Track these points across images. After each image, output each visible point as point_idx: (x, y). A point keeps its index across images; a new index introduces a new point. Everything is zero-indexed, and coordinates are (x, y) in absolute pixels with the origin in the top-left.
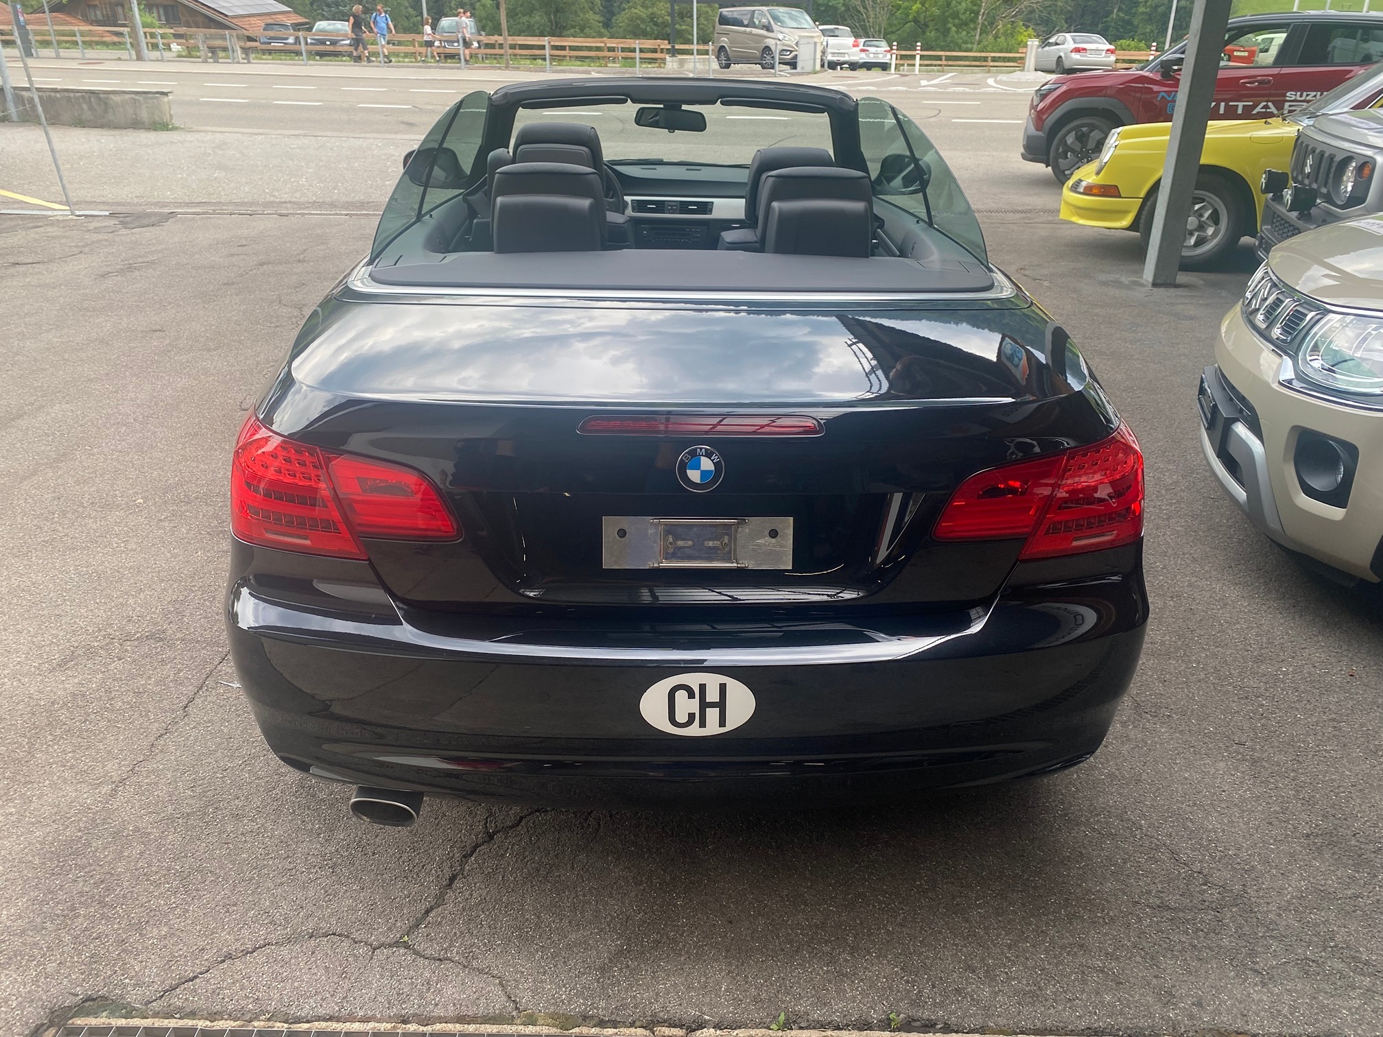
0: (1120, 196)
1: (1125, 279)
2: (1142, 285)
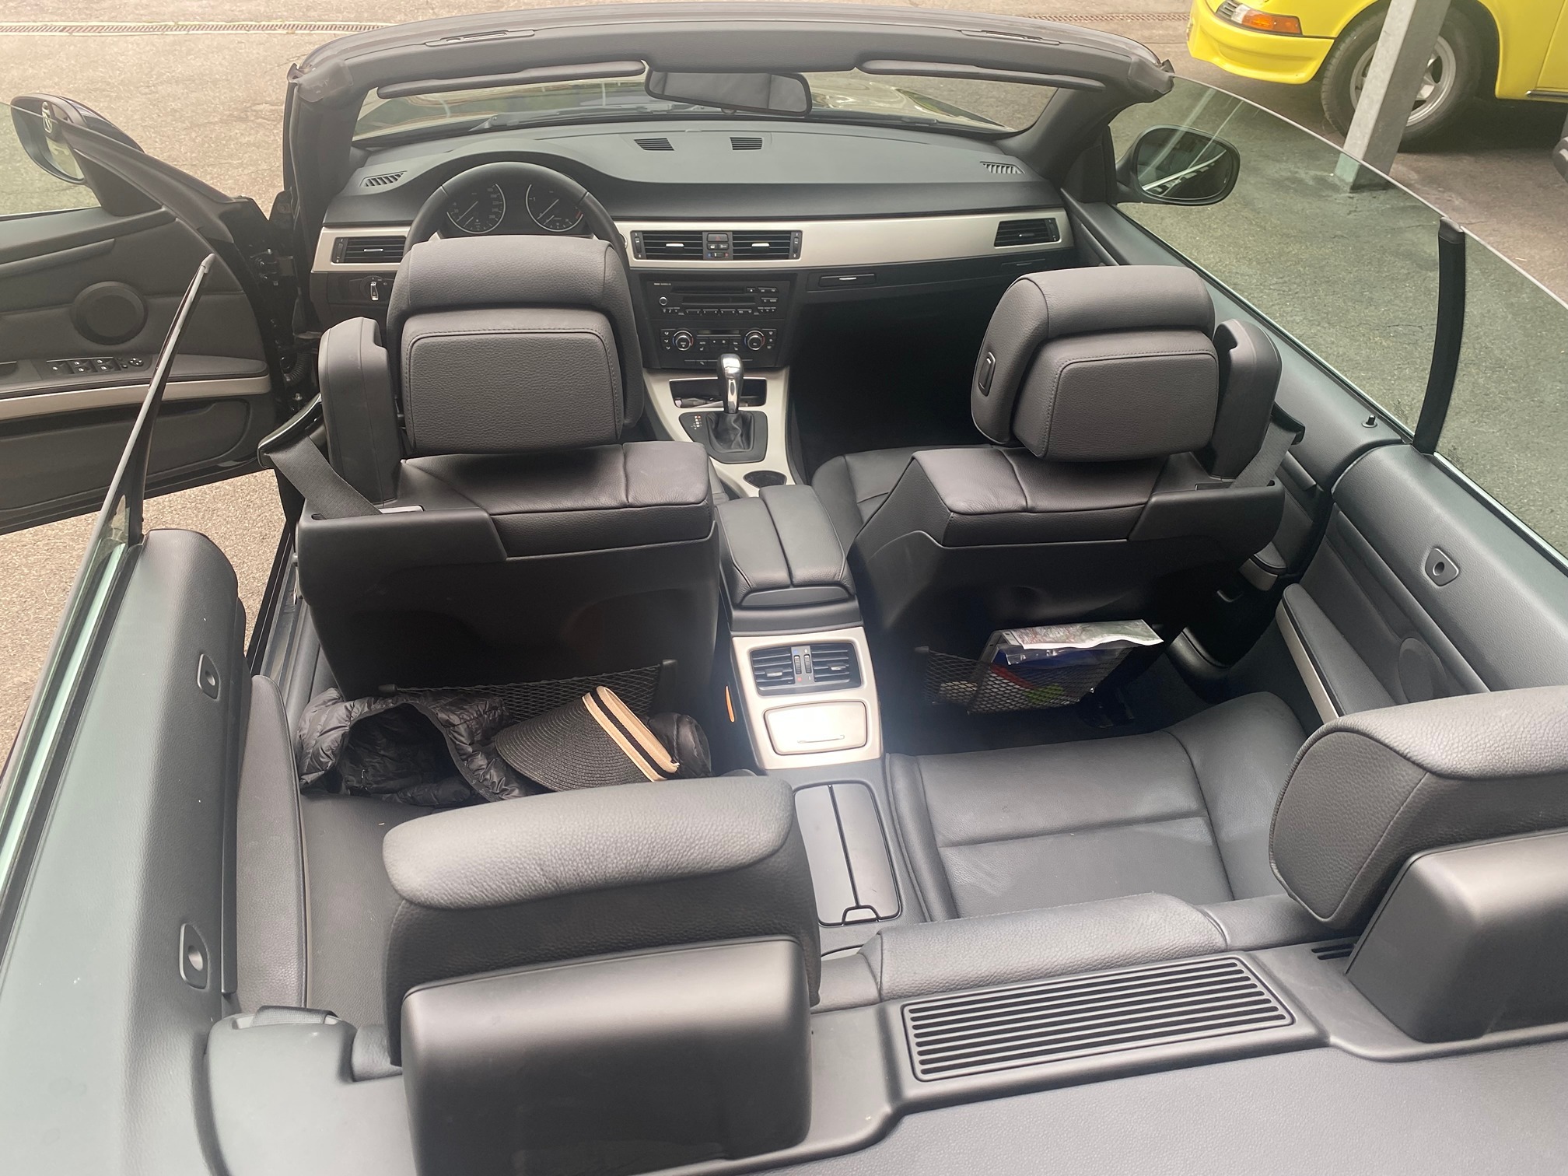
0: (1300, 34)
1: (1307, 174)
2: (1335, 188)
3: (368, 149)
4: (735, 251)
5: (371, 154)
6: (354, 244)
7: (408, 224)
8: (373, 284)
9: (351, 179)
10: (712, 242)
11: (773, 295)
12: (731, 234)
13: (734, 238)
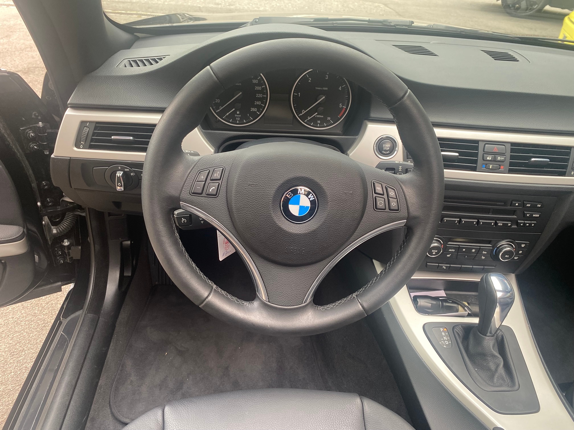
3: (135, 34)
4: (511, 164)
5: (138, 39)
6: (102, 128)
7: (161, 111)
8: (119, 174)
9: (110, 59)
10: (489, 153)
11: (537, 210)
12: (509, 147)
13: (512, 151)
